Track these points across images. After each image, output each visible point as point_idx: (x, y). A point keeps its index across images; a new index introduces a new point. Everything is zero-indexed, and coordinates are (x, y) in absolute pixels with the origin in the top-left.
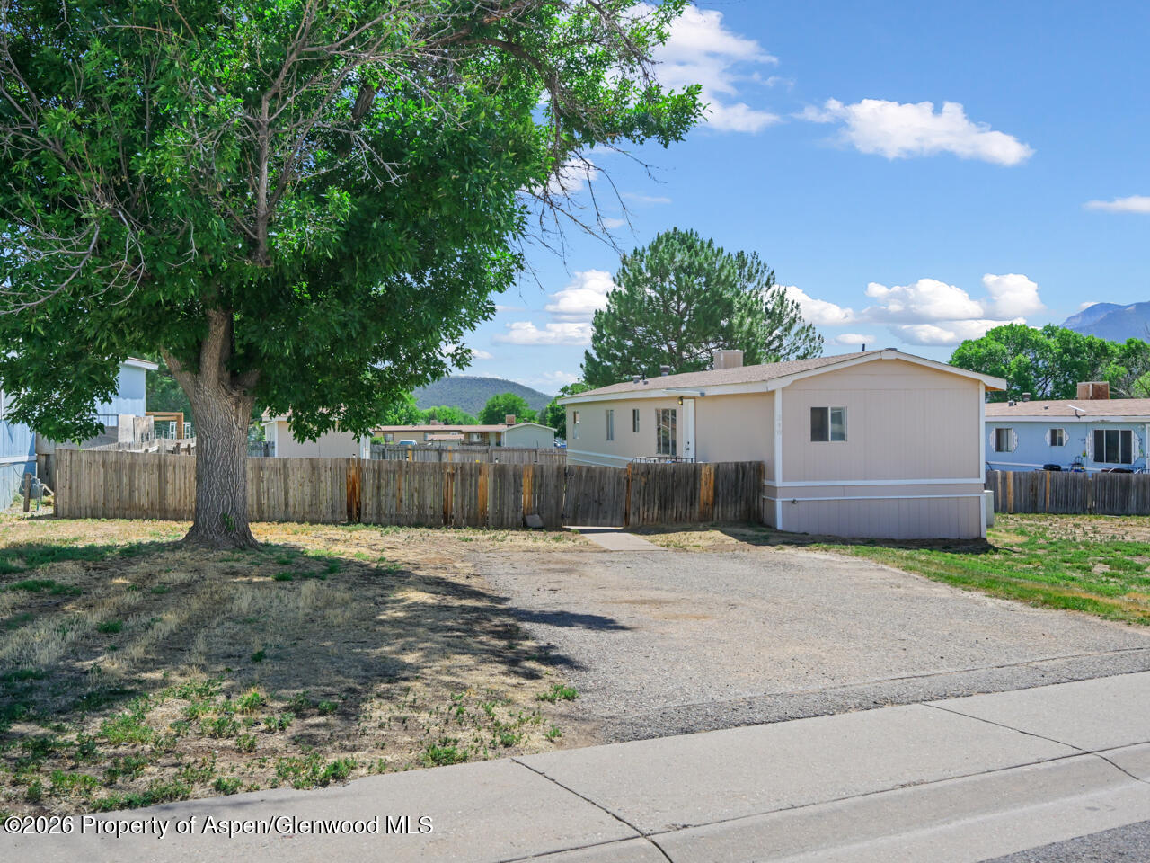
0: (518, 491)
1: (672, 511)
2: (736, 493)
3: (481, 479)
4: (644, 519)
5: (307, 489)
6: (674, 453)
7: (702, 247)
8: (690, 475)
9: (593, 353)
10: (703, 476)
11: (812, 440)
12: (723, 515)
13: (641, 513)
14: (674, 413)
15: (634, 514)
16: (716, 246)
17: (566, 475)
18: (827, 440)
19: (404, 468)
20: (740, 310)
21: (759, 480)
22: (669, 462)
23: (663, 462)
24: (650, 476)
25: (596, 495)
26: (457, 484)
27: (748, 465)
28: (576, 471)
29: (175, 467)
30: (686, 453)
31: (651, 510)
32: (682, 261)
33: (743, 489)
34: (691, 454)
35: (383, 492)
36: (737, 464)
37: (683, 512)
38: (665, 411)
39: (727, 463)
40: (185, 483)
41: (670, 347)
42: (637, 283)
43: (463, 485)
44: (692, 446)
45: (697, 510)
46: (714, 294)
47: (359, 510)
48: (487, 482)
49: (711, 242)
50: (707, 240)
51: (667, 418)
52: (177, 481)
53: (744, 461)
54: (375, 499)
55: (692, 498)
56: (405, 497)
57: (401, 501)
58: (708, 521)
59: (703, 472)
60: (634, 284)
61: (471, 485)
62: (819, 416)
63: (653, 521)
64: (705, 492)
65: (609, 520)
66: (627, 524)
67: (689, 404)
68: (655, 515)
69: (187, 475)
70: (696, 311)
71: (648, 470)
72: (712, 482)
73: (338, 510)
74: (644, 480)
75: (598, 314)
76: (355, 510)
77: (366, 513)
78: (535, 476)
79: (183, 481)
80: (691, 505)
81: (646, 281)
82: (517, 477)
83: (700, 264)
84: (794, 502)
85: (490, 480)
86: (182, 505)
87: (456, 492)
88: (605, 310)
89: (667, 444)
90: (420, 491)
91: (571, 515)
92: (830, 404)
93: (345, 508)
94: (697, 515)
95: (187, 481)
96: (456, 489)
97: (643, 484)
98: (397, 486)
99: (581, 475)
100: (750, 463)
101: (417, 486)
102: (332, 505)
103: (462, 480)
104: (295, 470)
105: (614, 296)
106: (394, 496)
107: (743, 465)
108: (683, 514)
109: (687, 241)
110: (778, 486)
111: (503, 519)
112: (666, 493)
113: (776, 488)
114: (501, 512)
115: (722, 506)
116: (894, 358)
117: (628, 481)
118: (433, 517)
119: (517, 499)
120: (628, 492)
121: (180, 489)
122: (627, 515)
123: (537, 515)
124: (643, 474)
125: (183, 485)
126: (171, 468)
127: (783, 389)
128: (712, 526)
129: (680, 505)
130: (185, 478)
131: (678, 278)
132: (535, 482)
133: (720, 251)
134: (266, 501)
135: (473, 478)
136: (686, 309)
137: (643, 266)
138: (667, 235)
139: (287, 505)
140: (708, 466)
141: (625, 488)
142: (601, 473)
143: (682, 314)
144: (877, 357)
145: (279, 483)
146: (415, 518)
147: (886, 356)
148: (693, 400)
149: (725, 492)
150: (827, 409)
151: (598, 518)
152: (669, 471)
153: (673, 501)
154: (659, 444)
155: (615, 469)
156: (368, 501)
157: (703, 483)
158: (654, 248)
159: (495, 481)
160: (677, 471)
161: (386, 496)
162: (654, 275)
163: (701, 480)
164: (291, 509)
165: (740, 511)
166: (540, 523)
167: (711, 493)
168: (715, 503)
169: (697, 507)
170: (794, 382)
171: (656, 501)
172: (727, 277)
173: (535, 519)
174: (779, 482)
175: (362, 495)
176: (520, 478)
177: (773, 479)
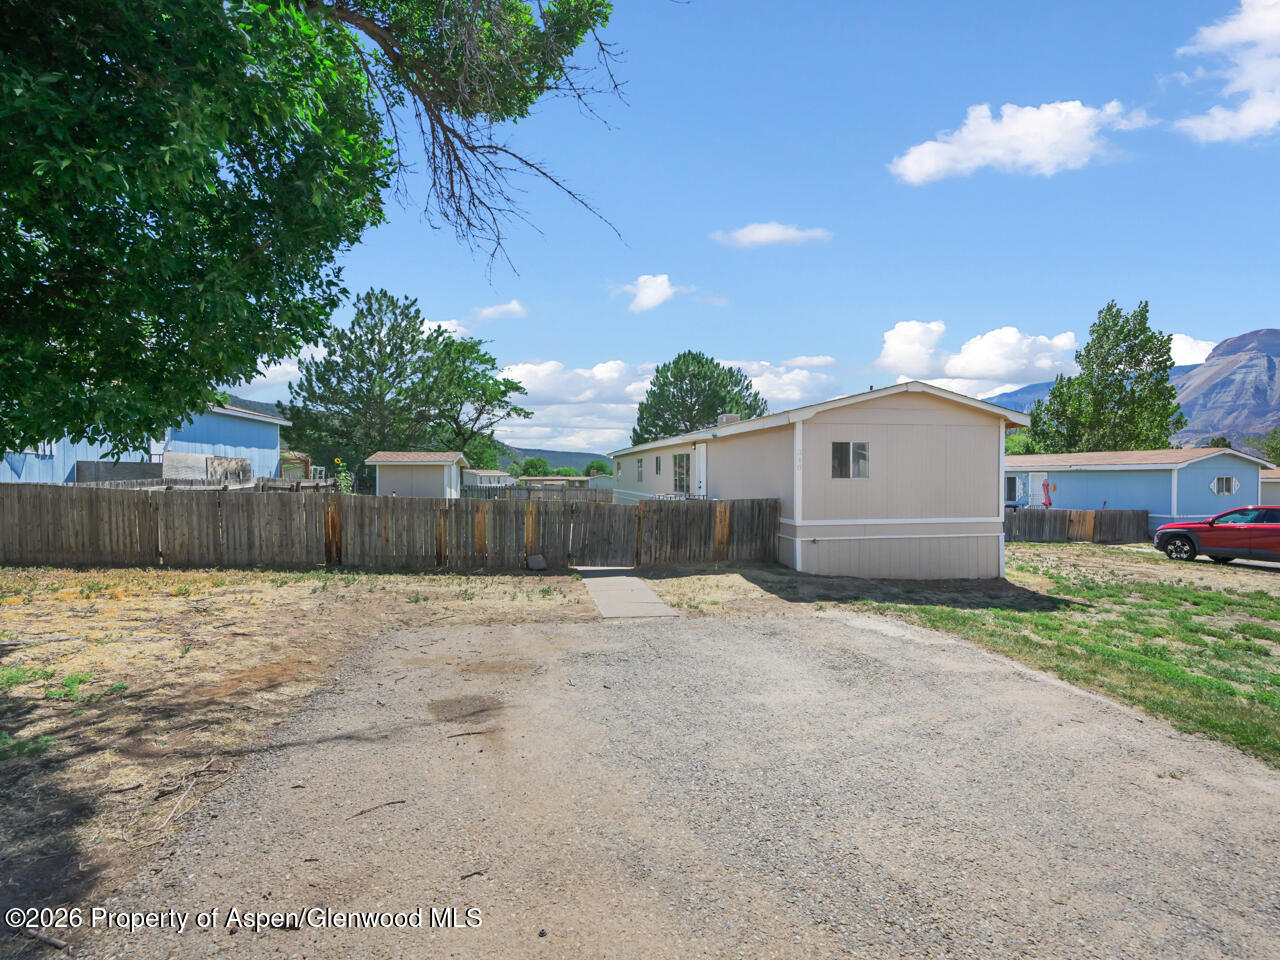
0: (519, 529)
1: (686, 551)
2: (752, 530)
3: (478, 517)
4: (656, 559)
5: (276, 529)
6: (688, 491)
7: (707, 363)
8: (703, 513)
9: (638, 428)
10: (718, 514)
11: (833, 477)
12: (737, 554)
13: (653, 551)
14: (688, 456)
15: (646, 553)
16: (715, 362)
17: (572, 512)
18: (849, 477)
19: (390, 504)
20: (730, 402)
21: (775, 517)
22: (683, 499)
23: (678, 499)
24: (663, 514)
25: (605, 534)
26: (451, 522)
27: (764, 503)
28: (584, 508)
29: (110, 504)
30: (699, 489)
31: (664, 549)
32: (694, 370)
33: (758, 527)
34: (703, 492)
35: (367, 531)
36: (753, 501)
37: (697, 551)
38: (681, 456)
39: (743, 500)
40: (123, 521)
41: (686, 426)
42: (665, 384)
43: (458, 523)
44: (703, 485)
45: (712, 549)
46: (715, 391)
47: (339, 550)
48: (485, 519)
49: (712, 359)
50: (710, 358)
51: (682, 463)
52: (114, 520)
53: (760, 497)
54: (358, 540)
55: (706, 538)
56: (392, 537)
57: (387, 540)
58: (723, 559)
59: (718, 509)
60: (663, 385)
61: (467, 524)
62: (840, 452)
63: (665, 560)
64: (720, 530)
65: (619, 560)
66: (639, 563)
67: (702, 448)
68: (668, 554)
69: (126, 512)
70: (703, 402)
71: (660, 507)
72: (727, 520)
73: (315, 551)
74: (656, 517)
75: (641, 404)
76: (334, 549)
77: (347, 554)
78: (539, 512)
79: (121, 519)
80: (705, 544)
81: (671, 383)
82: (519, 514)
83: (705, 373)
84: (814, 541)
85: (488, 520)
86: (122, 547)
87: (451, 530)
88: (645, 401)
89: (682, 485)
90: (410, 528)
91: (578, 555)
92: (852, 438)
93: (323, 549)
94: (711, 554)
95: (126, 518)
96: (450, 526)
97: (655, 522)
98: (383, 524)
99: (589, 512)
100: (767, 500)
101: (405, 523)
102: (307, 546)
103: (457, 517)
104: (262, 506)
105: (651, 394)
106: (379, 535)
107: (759, 503)
108: (697, 555)
109: (697, 358)
110: (797, 524)
111: (503, 558)
112: (679, 532)
113: (795, 527)
114: (502, 550)
115: (737, 545)
116: (920, 390)
117: (639, 518)
118: (425, 558)
119: (519, 539)
120: (639, 530)
121: (117, 529)
122: (638, 555)
123: (540, 556)
124: (655, 511)
125: (121, 524)
126: (104, 505)
127: (804, 422)
128: (728, 566)
129: (694, 543)
130: (124, 515)
131: (691, 381)
132: (539, 520)
133: (718, 365)
134: (225, 541)
135: (470, 517)
136: (696, 402)
137: (669, 374)
138: (684, 354)
139: (251, 546)
140: (723, 504)
141: (636, 526)
142: (610, 510)
143: (694, 405)
144: (904, 389)
145: (242, 521)
146: (404, 560)
147: (911, 389)
148: (705, 444)
149: (741, 530)
150: (849, 444)
151: (607, 557)
152: (683, 508)
153: (686, 539)
154: (676, 485)
155: (625, 506)
156: (349, 541)
157: (718, 520)
158: (676, 363)
159: (494, 519)
160: (691, 508)
161: (371, 535)
162: (676, 379)
163: (716, 517)
164: (256, 551)
165: (756, 550)
166: (543, 565)
167: (726, 530)
168: (730, 541)
169: (712, 545)
170: (818, 413)
171: (669, 540)
172: (722, 381)
173: (538, 561)
174: (799, 521)
175: (343, 534)
176: (522, 516)
177: (792, 516)
